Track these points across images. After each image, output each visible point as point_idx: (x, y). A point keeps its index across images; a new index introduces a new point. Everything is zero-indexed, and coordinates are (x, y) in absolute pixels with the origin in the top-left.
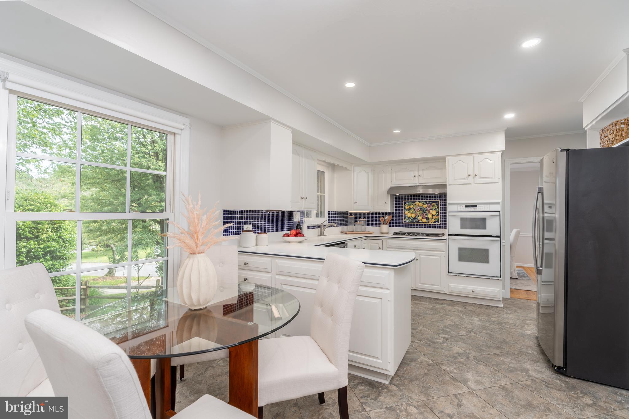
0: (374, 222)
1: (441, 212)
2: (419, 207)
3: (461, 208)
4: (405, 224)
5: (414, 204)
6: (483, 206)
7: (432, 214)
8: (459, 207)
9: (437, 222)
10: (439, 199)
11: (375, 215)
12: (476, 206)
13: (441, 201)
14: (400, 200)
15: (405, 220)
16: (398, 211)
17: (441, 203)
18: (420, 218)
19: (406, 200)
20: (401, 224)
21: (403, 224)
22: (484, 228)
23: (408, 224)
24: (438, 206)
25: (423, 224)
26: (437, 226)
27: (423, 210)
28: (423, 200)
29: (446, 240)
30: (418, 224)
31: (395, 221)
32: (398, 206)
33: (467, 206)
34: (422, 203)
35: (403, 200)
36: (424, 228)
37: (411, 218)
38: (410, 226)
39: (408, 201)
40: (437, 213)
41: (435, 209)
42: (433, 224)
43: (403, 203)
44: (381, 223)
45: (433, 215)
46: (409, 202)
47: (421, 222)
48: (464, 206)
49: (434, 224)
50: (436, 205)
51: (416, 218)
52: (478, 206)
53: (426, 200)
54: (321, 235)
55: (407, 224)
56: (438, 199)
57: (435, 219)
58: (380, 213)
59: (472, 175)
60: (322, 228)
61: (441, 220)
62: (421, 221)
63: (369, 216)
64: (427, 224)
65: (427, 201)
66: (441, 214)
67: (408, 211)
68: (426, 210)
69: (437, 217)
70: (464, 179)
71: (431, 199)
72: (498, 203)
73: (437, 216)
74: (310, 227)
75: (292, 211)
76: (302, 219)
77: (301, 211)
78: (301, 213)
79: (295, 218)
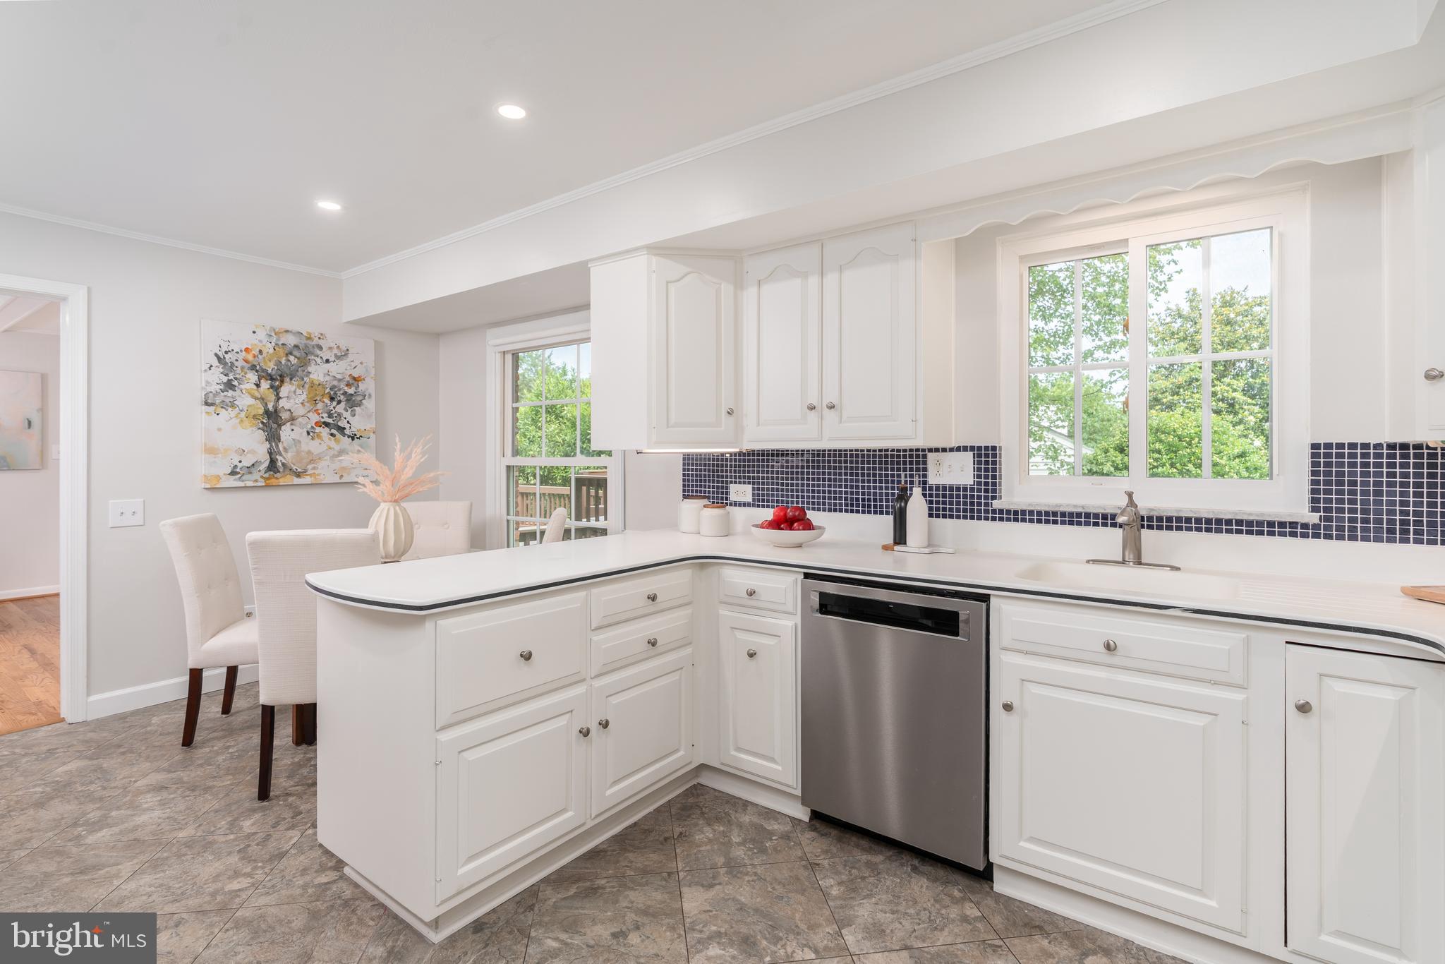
74: (1047, 513)
75: (923, 450)
76: (986, 477)
77: (979, 448)
78: (974, 458)
79: (938, 474)
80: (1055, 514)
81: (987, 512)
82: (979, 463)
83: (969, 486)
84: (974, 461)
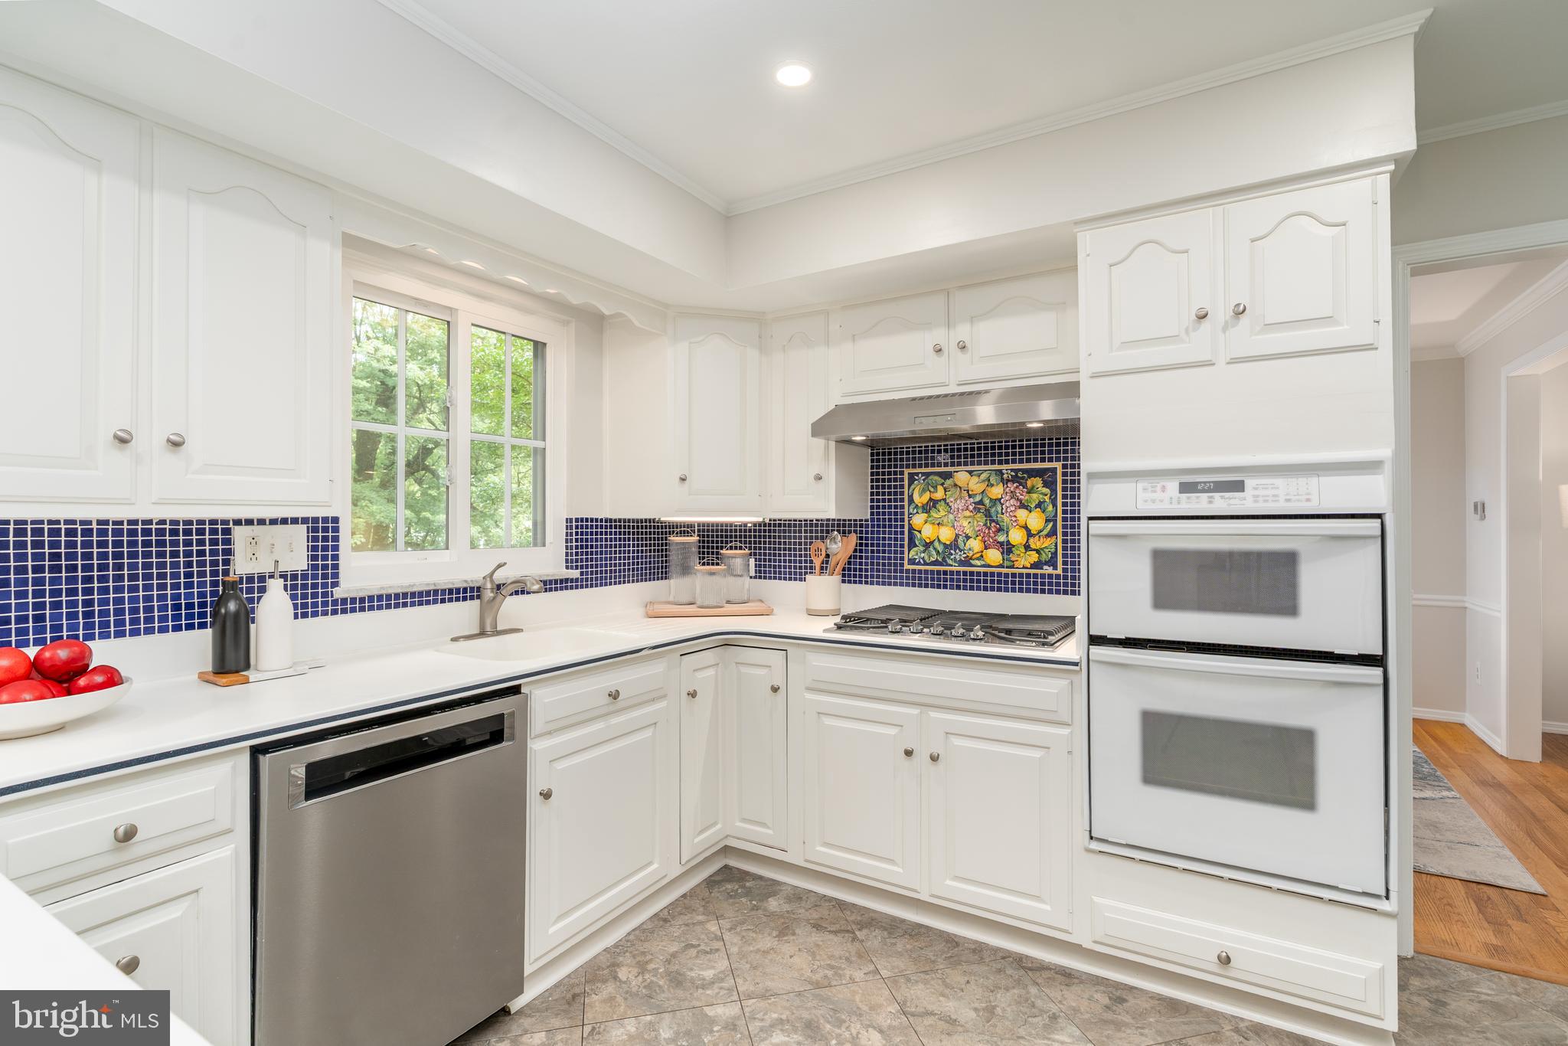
0: (790, 561)
1: (1064, 519)
2: (970, 496)
3: (1154, 496)
4: (914, 571)
5: (949, 482)
6: (1279, 482)
7: (1026, 527)
8: (1145, 489)
9: (1047, 563)
10: (1058, 459)
11: (795, 532)
12: (1238, 486)
13: (1064, 466)
14: (890, 467)
15: (912, 553)
16: (884, 514)
17: (1064, 474)
18: (975, 545)
19: (914, 466)
20: (895, 571)
21: (902, 571)
22: (1289, 607)
23: (926, 572)
24: (1054, 491)
25: (985, 574)
26: (1050, 584)
27: (985, 509)
28: (986, 463)
29: (1076, 664)
30: (965, 573)
31: (872, 558)
32: (884, 494)
33: (1186, 488)
34: (984, 476)
35: (902, 466)
36: (992, 589)
37: (936, 544)
38: (933, 579)
39: (924, 470)
40: (1047, 521)
41: (1039, 505)
42: (1033, 571)
43: (902, 480)
44: (811, 568)
45: (1030, 535)
46: (927, 475)
47: (978, 563)
48: (1173, 486)
49: (1035, 576)
50: (1046, 484)
51: (957, 547)
52: (1250, 483)
53: (1000, 462)
54: (482, 634)
55: (920, 571)
56: (1051, 460)
57: (1038, 551)
58: (811, 525)
59: (1221, 313)
60: (488, 594)
61: (1065, 556)
62: (978, 559)
63: (770, 537)
64: (1007, 575)
65: (1004, 467)
66: (1064, 527)
67: (926, 515)
68: (999, 509)
69: (1048, 542)
70: (1173, 338)
71: (1021, 461)
72: (1371, 466)
73: (1048, 536)
74: (397, 596)
75: (225, 522)
76: (325, 558)
77: (315, 520)
78: (308, 532)
79: (254, 557)
80: (405, 595)
81: (325, 604)
82: (315, 539)
83: (300, 572)
84: (308, 536)
